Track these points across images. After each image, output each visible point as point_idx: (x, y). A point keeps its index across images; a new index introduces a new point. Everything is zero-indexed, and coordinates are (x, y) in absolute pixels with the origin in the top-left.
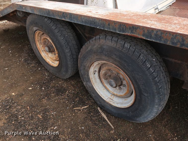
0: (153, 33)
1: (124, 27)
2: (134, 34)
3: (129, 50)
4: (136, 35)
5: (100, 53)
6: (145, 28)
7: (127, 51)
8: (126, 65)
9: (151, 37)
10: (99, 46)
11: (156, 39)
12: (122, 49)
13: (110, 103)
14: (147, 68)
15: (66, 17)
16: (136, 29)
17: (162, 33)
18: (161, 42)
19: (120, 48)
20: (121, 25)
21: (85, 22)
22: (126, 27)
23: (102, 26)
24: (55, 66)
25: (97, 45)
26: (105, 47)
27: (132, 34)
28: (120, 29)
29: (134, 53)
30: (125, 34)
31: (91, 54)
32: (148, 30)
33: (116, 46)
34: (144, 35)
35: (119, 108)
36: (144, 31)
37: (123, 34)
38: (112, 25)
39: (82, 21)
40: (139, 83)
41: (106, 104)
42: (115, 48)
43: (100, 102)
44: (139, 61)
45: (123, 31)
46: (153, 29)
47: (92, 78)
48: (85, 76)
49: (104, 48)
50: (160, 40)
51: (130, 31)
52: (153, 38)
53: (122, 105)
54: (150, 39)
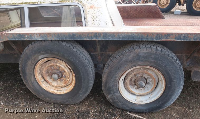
0: (182, 36)
1: (161, 35)
2: (168, 39)
3: (161, 52)
4: (170, 39)
5: (136, 61)
6: (176, 34)
7: (160, 53)
8: (160, 63)
9: (181, 39)
10: (135, 55)
11: (184, 39)
12: (157, 52)
13: (139, 103)
14: (175, 61)
15: (99, 36)
16: (170, 35)
17: (188, 35)
18: (187, 41)
19: (155, 51)
20: (158, 35)
21: (123, 38)
22: (162, 35)
23: (140, 38)
24: (65, 93)
25: (133, 54)
26: (141, 54)
27: (167, 39)
28: (157, 38)
29: (166, 53)
30: (161, 40)
31: (126, 64)
32: (178, 35)
33: (151, 51)
34: (175, 39)
35: (148, 103)
36: (176, 36)
37: (160, 40)
38: (150, 36)
39: (119, 38)
40: (171, 74)
41: (135, 106)
42: (150, 53)
43: (129, 107)
44: (170, 57)
45: (160, 39)
46: (182, 34)
47: (120, 88)
48: (114, 88)
49: (140, 56)
50: (187, 39)
51: (165, 38)
52: (182, 39)
53: (150, 100)
54: (180, 40)
